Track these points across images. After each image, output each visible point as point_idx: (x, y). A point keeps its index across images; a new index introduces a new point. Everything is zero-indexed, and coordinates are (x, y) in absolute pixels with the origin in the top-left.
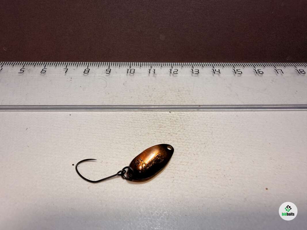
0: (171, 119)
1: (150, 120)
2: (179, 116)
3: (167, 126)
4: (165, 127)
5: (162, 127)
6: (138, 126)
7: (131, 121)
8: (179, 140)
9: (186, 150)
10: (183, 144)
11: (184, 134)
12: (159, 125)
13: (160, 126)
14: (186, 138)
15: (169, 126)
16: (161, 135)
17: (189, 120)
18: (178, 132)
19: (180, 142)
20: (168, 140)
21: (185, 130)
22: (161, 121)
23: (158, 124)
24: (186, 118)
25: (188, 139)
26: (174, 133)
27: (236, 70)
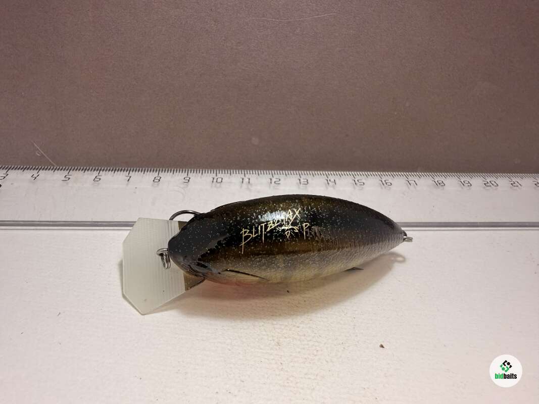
8: (303, 338)
9: (313, 354)
10: (308, 345)
11: (310, 327)
14: (313, 335)
16: (274, 328)
18: (300, 323)
19: (303, 341)
20: (285, 338)
21: (311, 320)
25: (317, 337)
26: (294, 326)
27: (356, 180)
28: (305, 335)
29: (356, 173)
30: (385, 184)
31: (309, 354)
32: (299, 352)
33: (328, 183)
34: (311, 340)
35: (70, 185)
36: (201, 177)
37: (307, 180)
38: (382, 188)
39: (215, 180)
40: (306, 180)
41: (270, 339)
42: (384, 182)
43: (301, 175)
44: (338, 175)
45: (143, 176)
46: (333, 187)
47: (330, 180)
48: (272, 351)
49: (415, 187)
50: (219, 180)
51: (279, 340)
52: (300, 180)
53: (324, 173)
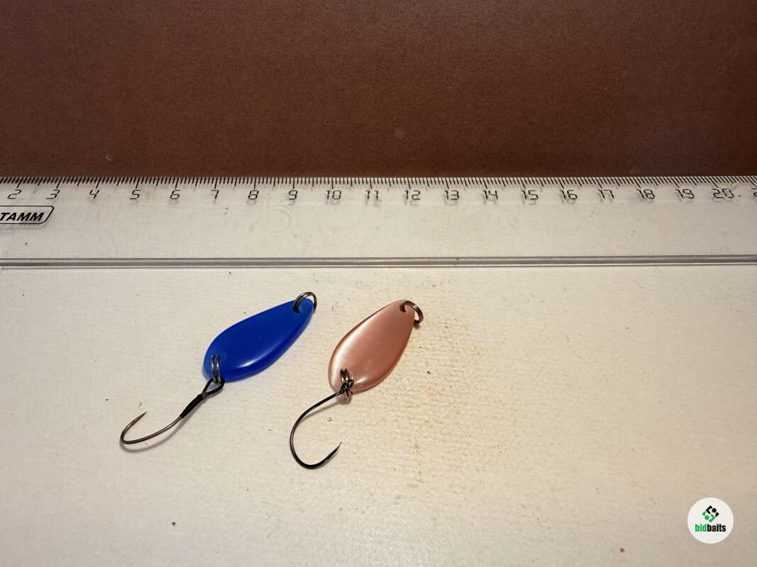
2: (446, 383)
3: (422, 403)
4: (418, 406)
5: (413, 407)
8: (447, 437)
9: (460, 460)
10: (454, 447)
11: (457, 424)
12: (407, 402)
13: (408, 405)
14: (461, 433)
15: (426, 404)
17: (467, 391)
18: (445, 418)
19: (448, 442)
20: (425, 437)
21: (458, 413)
22: (411, 393)
23: (406, 399)
24: (461, 387)
25: (466, 436)
26: (437, 421)
27: (527, 193)
28: (450, 435)
29: (526, 179)
30: (568, 196)
31: (455, 460)
32: (443, 457)
33: (487, 197)
34: (457, 441)
35: (140, 203)
36: (312, 190)
37: (458, 193)
38: (563, 201)
39: (331, 195)
40: (456, 192)
41: (405, 439)
42: (566, 193)
43: (449, 184)
44: (502, 183)
45: (234, 189)
46: (495, 201)
47: (489, 192)
48: (407, 455)
49: (611, 200)
50: (337, 193)
51: (417, 441)
52: (447, 192)
53: (481, 179)
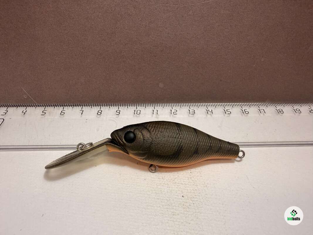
0: (183, 205)
1: (163, 205)
2: (192, 202)
3: (180, 213)
4: (178, 214)
5: (176, 215)
6: (151, 213)
7: (145, 207)
12: (172, 212)
13: (173, 214)
15: (182, 213)
17: (201, 206)
22: (174, 207)
23: (171, 210)
24: (199, 204)
27: (226, 111)
35: (46, 117)
36: (127, 110)
39: (136, 112)
43: (190, 106)
44: (214, 106)
50: (139, 111)
